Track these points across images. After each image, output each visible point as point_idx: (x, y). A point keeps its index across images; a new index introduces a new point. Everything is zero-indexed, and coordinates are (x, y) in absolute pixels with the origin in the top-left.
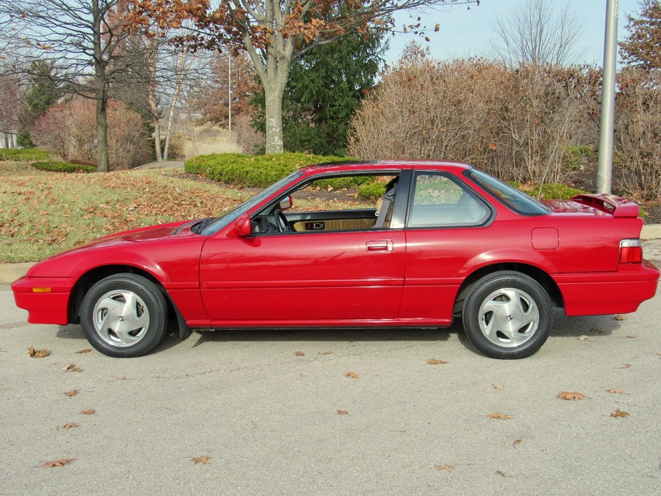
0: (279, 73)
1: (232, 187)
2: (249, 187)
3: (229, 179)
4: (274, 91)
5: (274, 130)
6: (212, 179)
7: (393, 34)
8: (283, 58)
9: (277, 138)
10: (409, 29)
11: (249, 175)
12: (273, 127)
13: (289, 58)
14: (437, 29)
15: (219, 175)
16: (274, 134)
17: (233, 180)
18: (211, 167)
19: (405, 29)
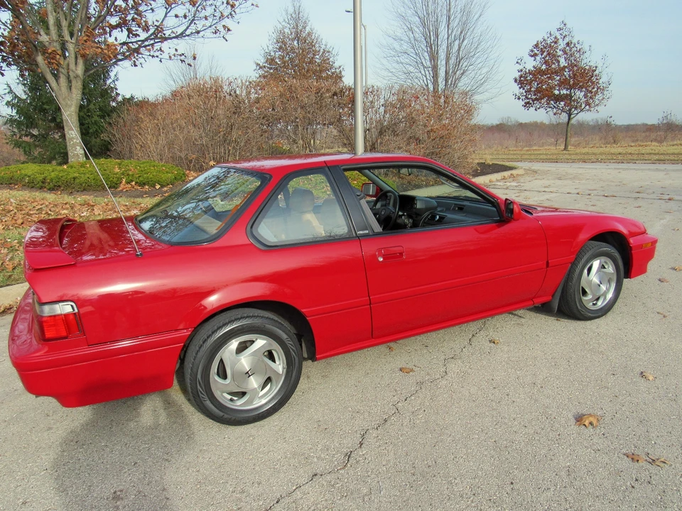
0: (74, 89)
1: (59, 193)
2: (78, 191)
3: (55, 186)
4: (70, 106)
5: (75, 141)
6: (33, 187)
7: (161, 61)
8: (77, 76)
9: (78, 148)
10: (173, 57)
11: (77, 181)
12: (73, 138)
13: (82, 77)
14: (195, 58)
15: (41, 183)
16: (75, 145)
17: (59, 186)
18: (29, 177)
19: (170, 57)
